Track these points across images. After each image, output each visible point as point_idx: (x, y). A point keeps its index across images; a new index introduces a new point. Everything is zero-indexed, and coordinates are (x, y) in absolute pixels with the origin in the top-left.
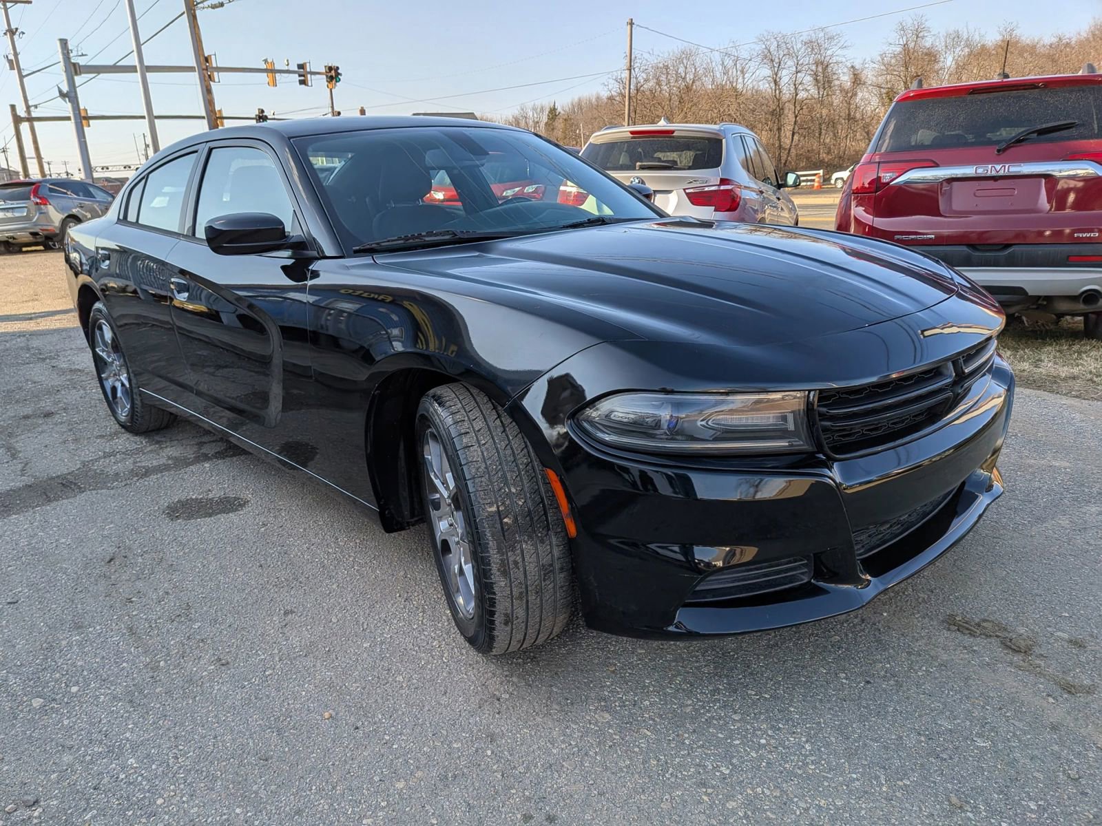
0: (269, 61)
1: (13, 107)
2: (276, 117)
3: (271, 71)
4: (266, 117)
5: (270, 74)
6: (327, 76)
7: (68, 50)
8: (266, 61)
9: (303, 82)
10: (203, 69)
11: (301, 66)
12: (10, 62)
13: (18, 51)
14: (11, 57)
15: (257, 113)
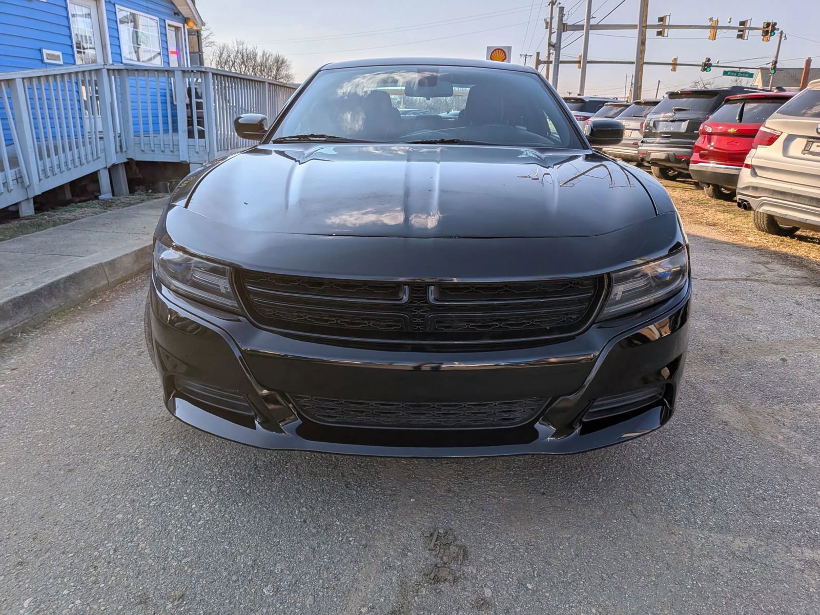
0: (714, 19)
1: (538, 54)
2: (719, 65)
3: (715, 27)
4: (711, 64)
5: (712, 30)
6: (763, 31)
7: (563, 14)
8: (711, 19)
9: (740, 37)
10: (643, 27)
11: (743, 23)
12: (547, 23)
13: (553, 16)
14: (548, 20)
15: (704, 61)
